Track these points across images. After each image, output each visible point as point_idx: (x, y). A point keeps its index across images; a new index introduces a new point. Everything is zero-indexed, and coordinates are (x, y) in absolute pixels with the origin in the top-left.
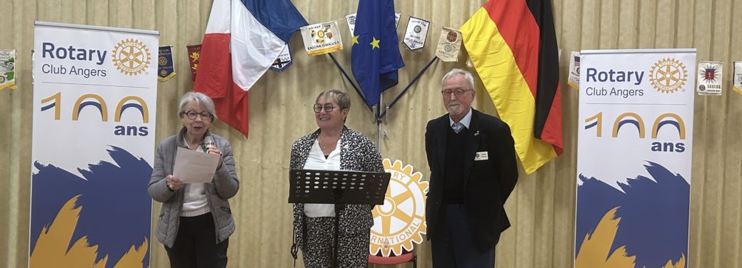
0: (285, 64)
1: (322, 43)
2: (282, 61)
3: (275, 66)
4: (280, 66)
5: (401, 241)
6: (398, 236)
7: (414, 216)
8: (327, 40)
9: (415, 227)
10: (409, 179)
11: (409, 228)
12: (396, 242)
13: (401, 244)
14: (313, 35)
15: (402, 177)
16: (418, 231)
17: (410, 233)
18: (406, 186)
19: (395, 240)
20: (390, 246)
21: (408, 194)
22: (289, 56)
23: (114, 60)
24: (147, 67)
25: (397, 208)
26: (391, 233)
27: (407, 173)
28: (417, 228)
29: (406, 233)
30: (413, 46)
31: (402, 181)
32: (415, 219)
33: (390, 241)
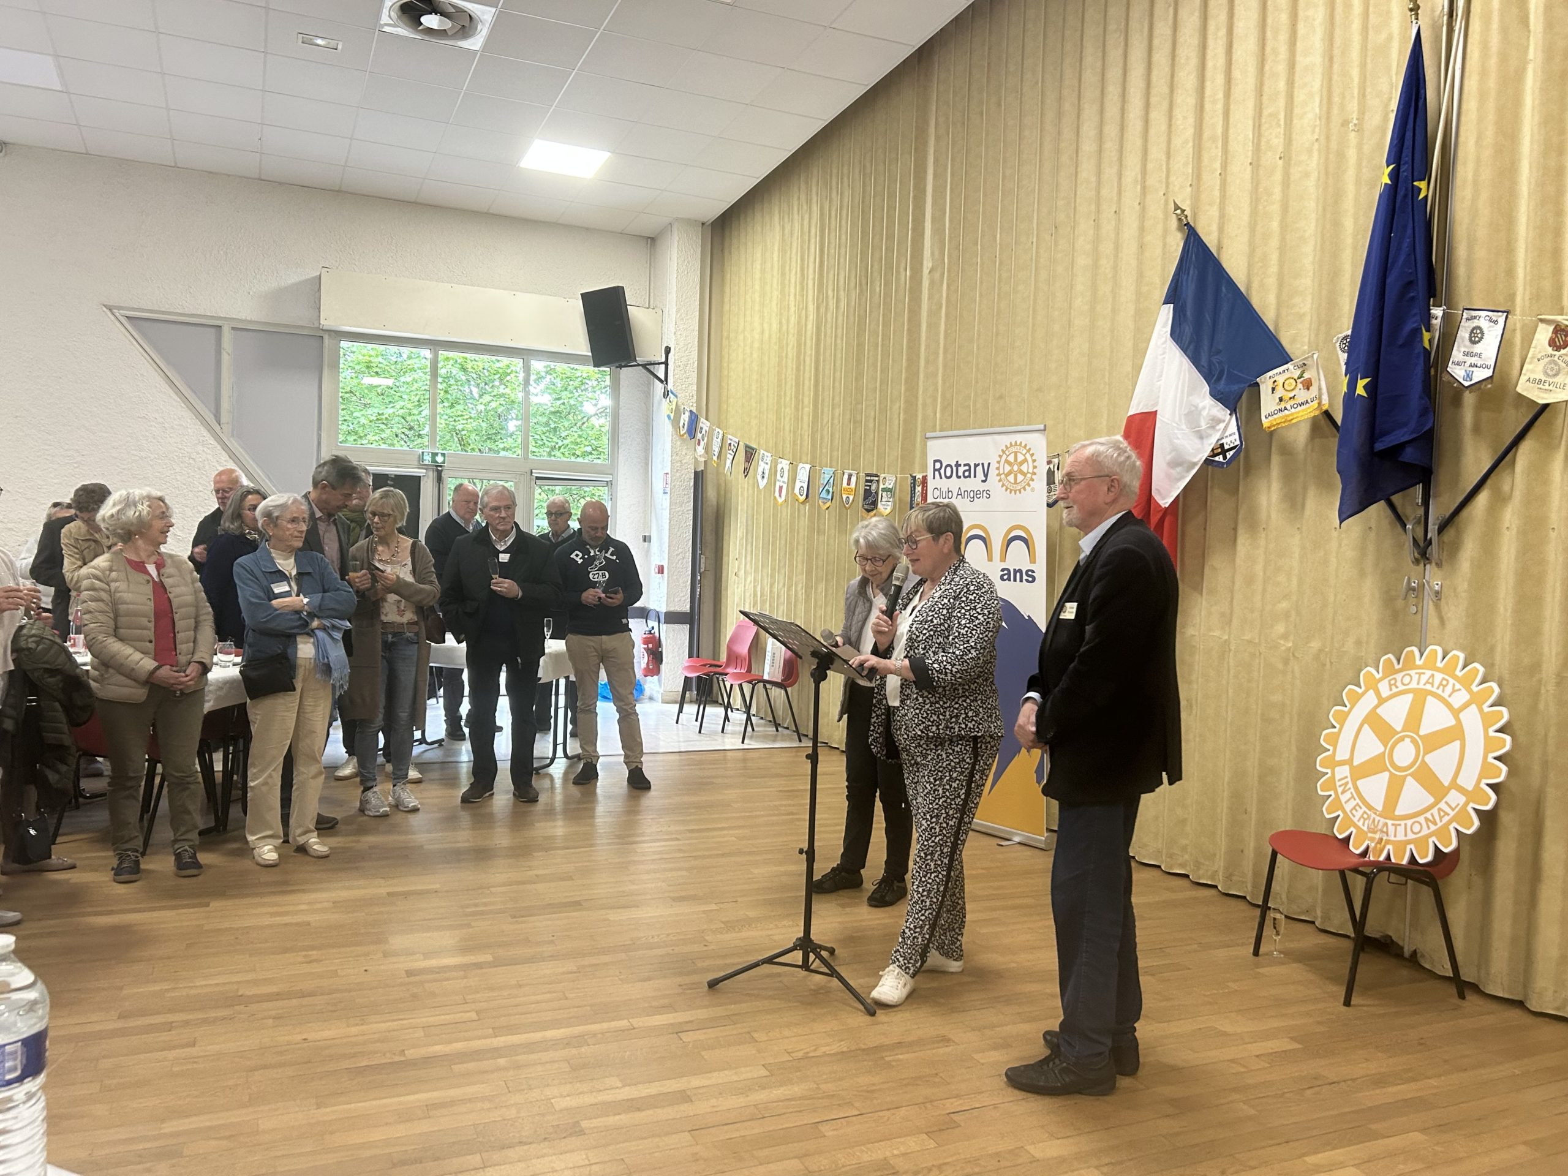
0: (1232, 453)
1: (1292, 402)
2: (1226, 447)
3: (1217, 459)
4: (1225, 458)
5: (1411, 836)
6: (1409, 822)
7: (1454, 785)
8: (1302, 395)
9: (1448, 810)
10: (1468, 697)
11: (1435, 811)
12: (1401, 837)
13: (1409, 842)
14: (1273, 389)
15: (1454, 691)
16: (1450, 822)
17: (1435, 823)
18: (1456, 713)
19: (1401, 830)
20: (1388, 842)
21: (1456, 733)
22: (1237, 436)
23: (998, 475)
24: (1032, 480)
25: (1423, 760)
26: (1397, 813)
27: (1466, 683)
28: (1452, 813)
29: (1427, 819)
30: (1469, 376)
31: (1450, 700)
32: (1453, 791)
33: (1391, 829)
